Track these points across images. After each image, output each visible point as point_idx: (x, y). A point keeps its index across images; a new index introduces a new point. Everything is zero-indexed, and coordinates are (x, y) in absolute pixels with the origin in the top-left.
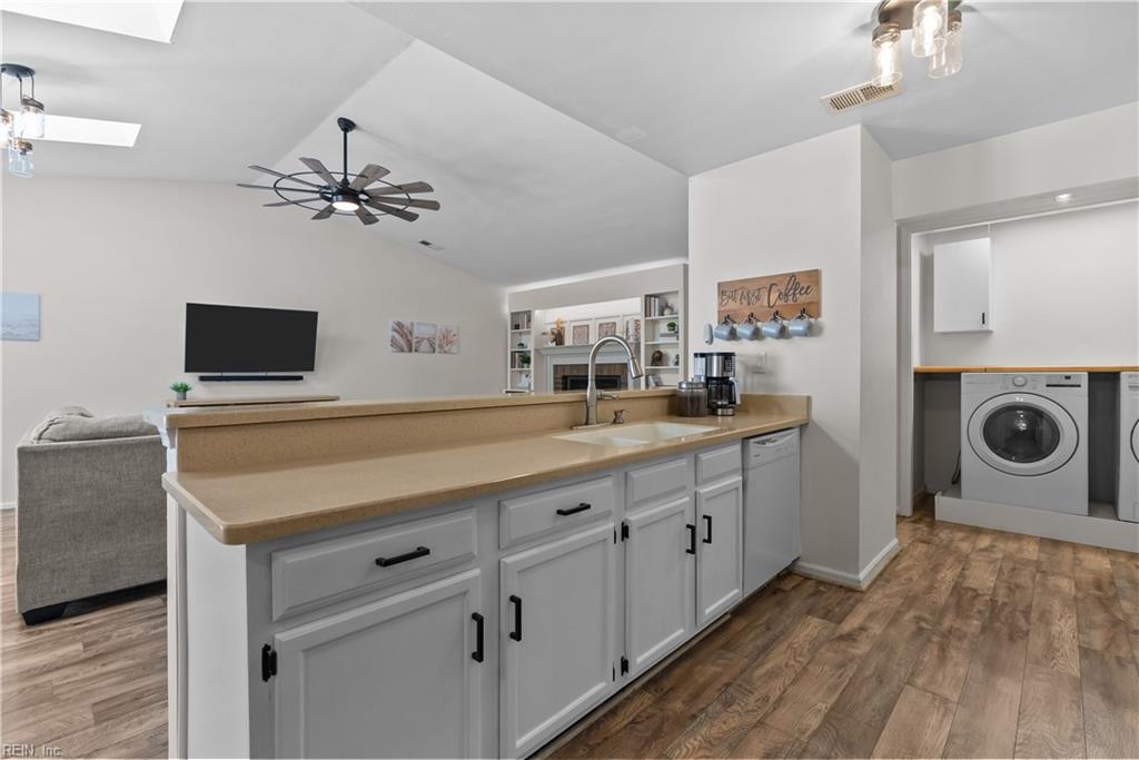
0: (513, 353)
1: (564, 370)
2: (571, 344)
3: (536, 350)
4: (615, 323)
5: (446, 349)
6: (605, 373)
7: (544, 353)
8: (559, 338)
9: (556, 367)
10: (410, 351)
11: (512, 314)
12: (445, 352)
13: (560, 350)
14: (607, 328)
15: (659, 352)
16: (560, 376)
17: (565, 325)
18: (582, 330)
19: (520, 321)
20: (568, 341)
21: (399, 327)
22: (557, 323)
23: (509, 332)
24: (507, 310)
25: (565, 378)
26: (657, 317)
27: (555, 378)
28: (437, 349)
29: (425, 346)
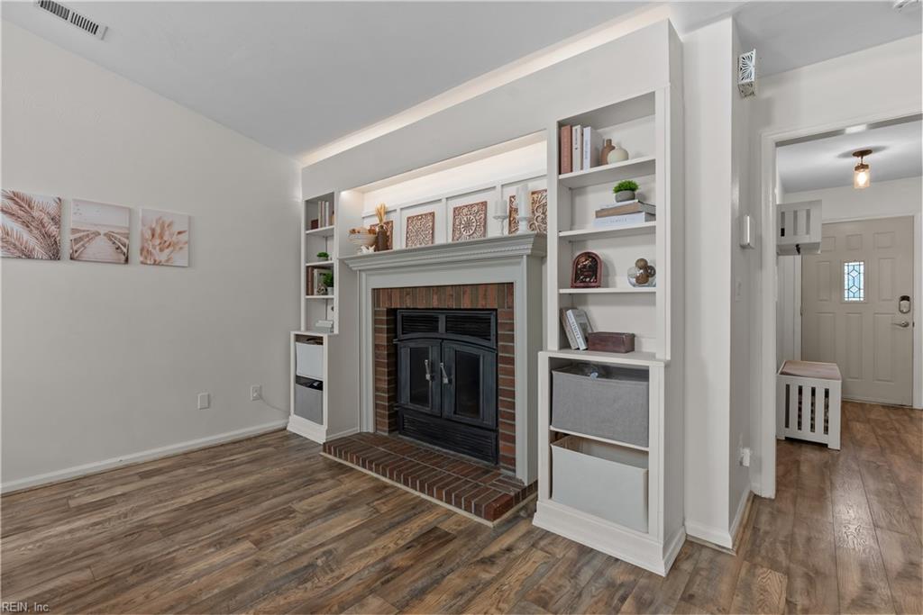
0: (310, 270)
1: (390, 298)
2: (404, 247)
3: (342, 261)
4: (484, 204)
5: (162, 257)
6: (466, 304)
7: (355, 266)
8: (381, 239)
9: (376, 292)
10: (56, 256)
11: (307, 202)
12: (155, 263)
13: (384, 260)
14: (471, 214)
15: (589, 255)
16: (383, 309)
17: (392, 217)
18: (422, 222)
19: (319, 212)
20: (399, 243)
21: (20, 206)
22: (379, 214)
23: (303, 232)
24: (299, 197)
25: (392, 312)
26: (588, 170)
27: (375, 313)
28: (136, 256)
29: (101, 247)
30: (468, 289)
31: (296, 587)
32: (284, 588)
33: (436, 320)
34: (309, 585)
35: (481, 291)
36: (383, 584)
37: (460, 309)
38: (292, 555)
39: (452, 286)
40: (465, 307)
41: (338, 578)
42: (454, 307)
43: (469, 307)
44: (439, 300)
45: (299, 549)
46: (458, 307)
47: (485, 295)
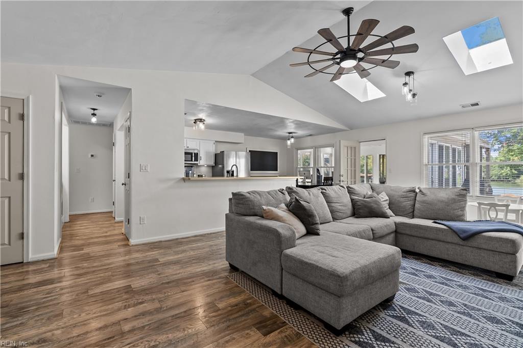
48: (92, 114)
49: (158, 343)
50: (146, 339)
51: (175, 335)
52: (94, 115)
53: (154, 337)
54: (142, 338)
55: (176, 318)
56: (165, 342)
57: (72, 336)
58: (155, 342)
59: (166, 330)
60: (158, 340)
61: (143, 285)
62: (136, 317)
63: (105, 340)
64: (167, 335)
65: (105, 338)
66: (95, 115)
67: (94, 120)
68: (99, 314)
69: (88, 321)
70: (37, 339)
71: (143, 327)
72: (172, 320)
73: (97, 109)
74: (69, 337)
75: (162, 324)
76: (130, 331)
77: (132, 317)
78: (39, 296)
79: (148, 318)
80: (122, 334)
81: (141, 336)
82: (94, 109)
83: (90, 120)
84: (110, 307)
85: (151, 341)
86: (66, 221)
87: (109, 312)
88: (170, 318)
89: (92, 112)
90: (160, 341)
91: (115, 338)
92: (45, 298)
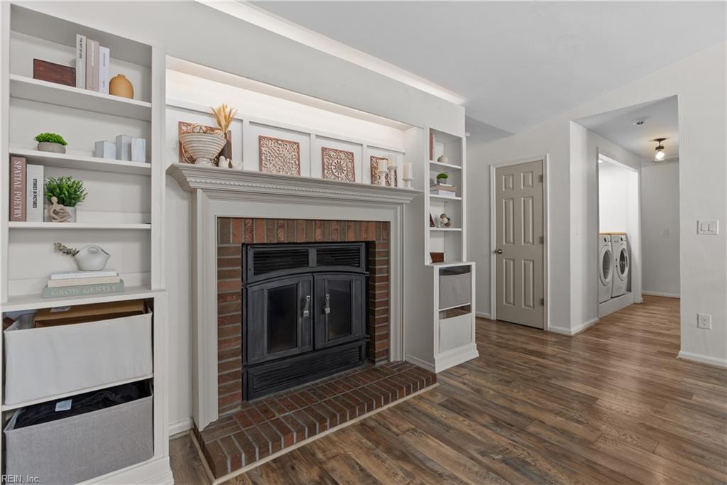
4: (352, 154)
6: (350, 237)
9: (223, 221)
16: (235, 245)
30: (352, 224)
31: (535, 465)
32: (539, 473)
33: (306, 254)
34: (529, 460)
35: (364, 228)
36: (513, 426)
37: (345, 242)
38: (493, 475)
39: (337, 221)
40: (350, 240)
41: (514, 446)
42: (339, 240)
43: (353, 240)
44: (323, 234)
45: (483, 472)
46: (343, 240)
47: (367, 230)
48: (657, 148)
49: (533, 464)
50: (529, 451)
51: (559, 475)
52: (660, 148)
53: (539, 457)
54: (529, 447)
55: (587, 465)
56: (539, 470)
57: (494, 401)
58: (533, 461)
59: (559, 463)
60: (537, 462)
61: (613, 408)
62: (554, 429)
63: (505, 423)
64: (551, 468)
65: (508, 421)
66: (663, 148)
67: (660, 156)
68: (531, 402)
69: (516, 401)
70: (478, 387)
71: (545, 441)
72: (583, 463)
73: (664, 139)
74: (492, 400)
75: (564, 456)
76: (530, 434)
77: (550, 426)
78: (517, 361)
79: (562, 439)
80: (522, 430)
81: (531, 445)
82: (660, 140)
83: (654, 157)
84: (548, 403)
85: (532, 457)
86: (636, 302)
87: (540, 406)
88: (583, 460)
89: (657, 144)
90: (538, 465)
91: (513, 428)
92: (520, 365)
